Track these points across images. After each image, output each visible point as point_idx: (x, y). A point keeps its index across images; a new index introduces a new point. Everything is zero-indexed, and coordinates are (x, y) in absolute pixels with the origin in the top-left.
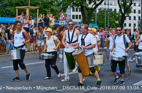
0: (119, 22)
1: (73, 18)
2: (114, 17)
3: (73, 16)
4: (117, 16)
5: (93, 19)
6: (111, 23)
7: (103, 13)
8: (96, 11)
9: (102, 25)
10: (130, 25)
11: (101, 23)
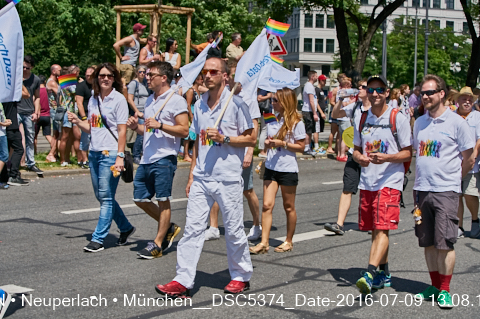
1: (308, 48)
2: (446, 48)
3: (308, 41)
4: (456, 45)
5: (375, 53)
7: (408, 36)
8: (384, 29)
9: (403, 75)
11: (400, 69)
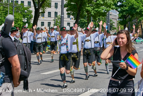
0: (27, 20)
2: (21, 12)
4: (26, 11)
6: (16, 21)
10: (43, 24)
